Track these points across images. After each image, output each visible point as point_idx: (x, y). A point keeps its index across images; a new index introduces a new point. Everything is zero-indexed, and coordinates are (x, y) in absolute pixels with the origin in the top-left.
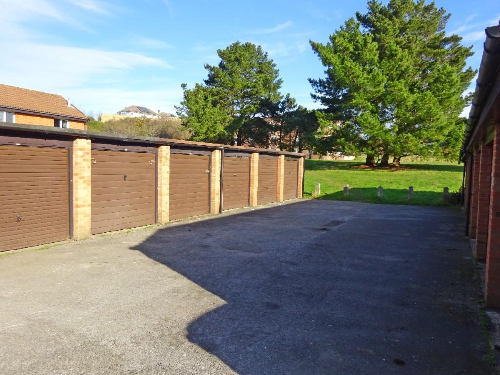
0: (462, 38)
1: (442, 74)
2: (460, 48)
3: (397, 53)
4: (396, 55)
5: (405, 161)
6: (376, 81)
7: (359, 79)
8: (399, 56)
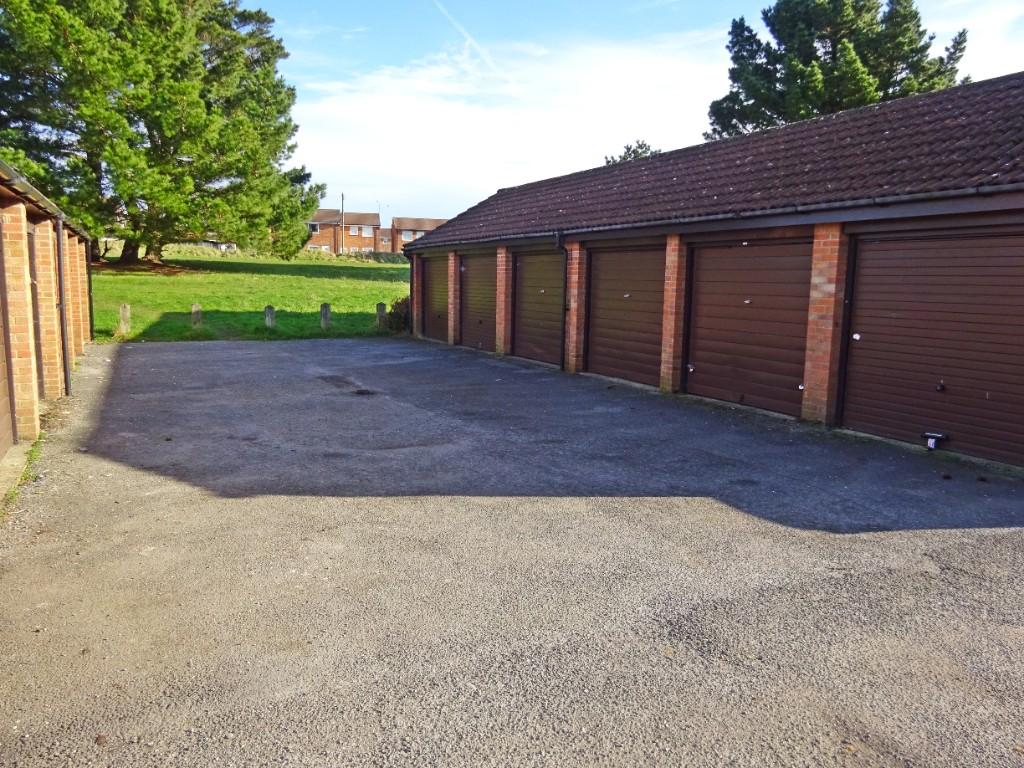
0: (273, 21)
1: (263, 85)
2: (269, 40)
3: (173, 19)
4: (170, 23)
5: (171, 252)
6: (130, 72)
7: (94, 60)
8: (176, 27)
